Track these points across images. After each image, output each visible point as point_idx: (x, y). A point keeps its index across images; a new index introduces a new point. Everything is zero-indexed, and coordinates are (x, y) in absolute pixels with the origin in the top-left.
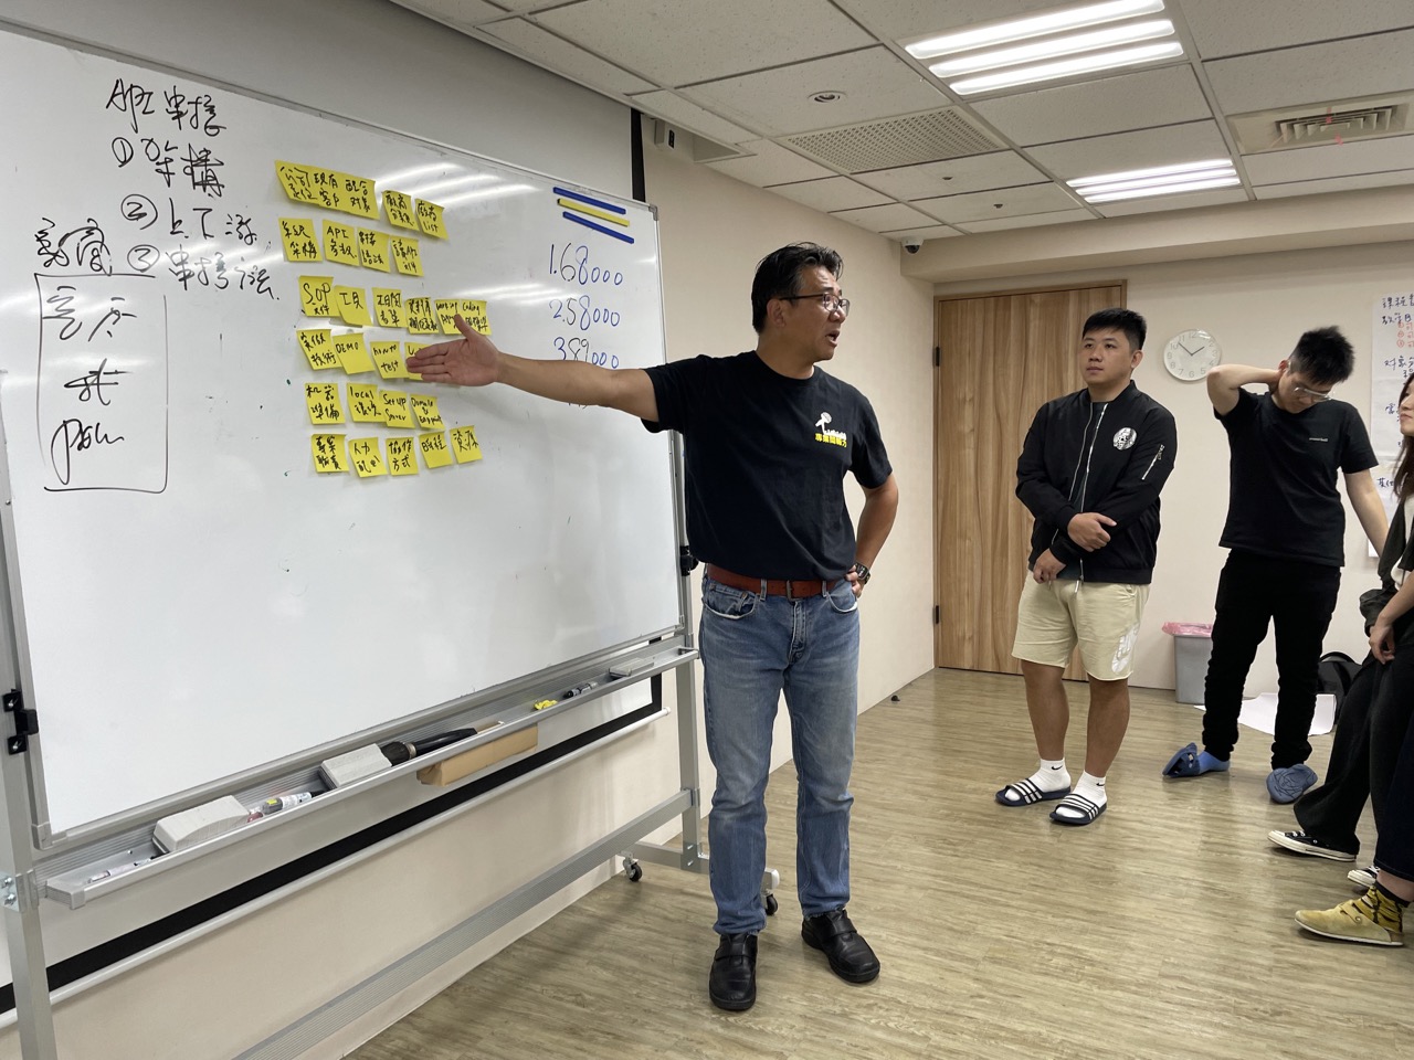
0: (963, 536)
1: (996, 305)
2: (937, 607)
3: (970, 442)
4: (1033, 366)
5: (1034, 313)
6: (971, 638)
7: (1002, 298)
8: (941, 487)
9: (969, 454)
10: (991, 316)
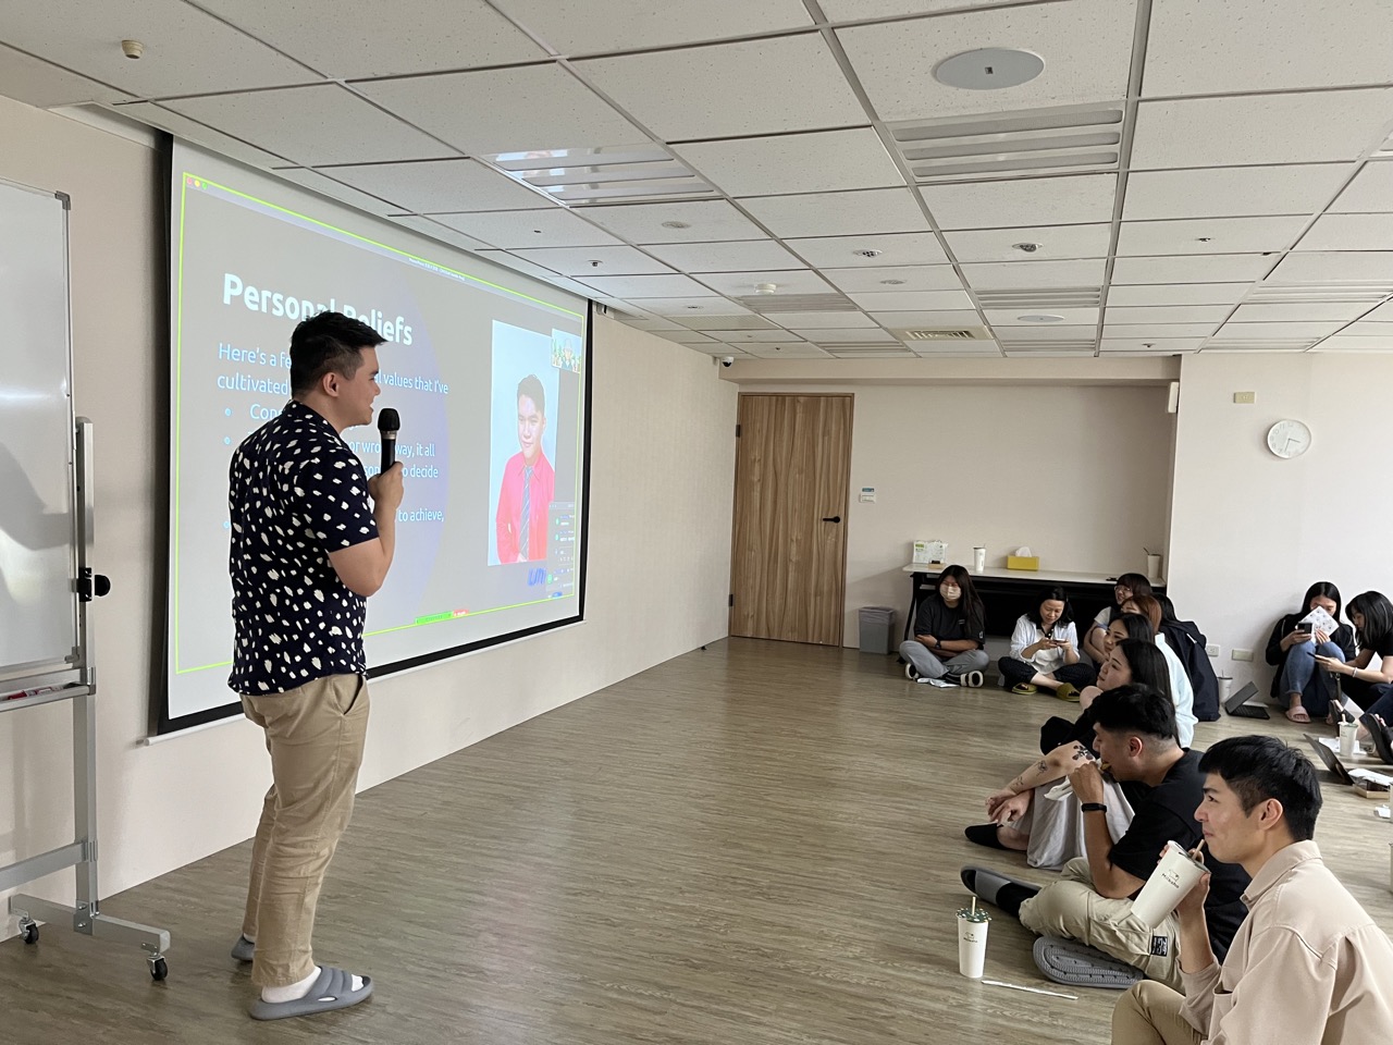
0: (751, 550)
1: (777, 400)
2: (731, 597)
3: (758, 488)
4: (798, 442)
5: (799, 409)
6: (753, 616)
7: (781, 397)
8: (738, 516)
9: (756, 495)
10: (773, 408)
